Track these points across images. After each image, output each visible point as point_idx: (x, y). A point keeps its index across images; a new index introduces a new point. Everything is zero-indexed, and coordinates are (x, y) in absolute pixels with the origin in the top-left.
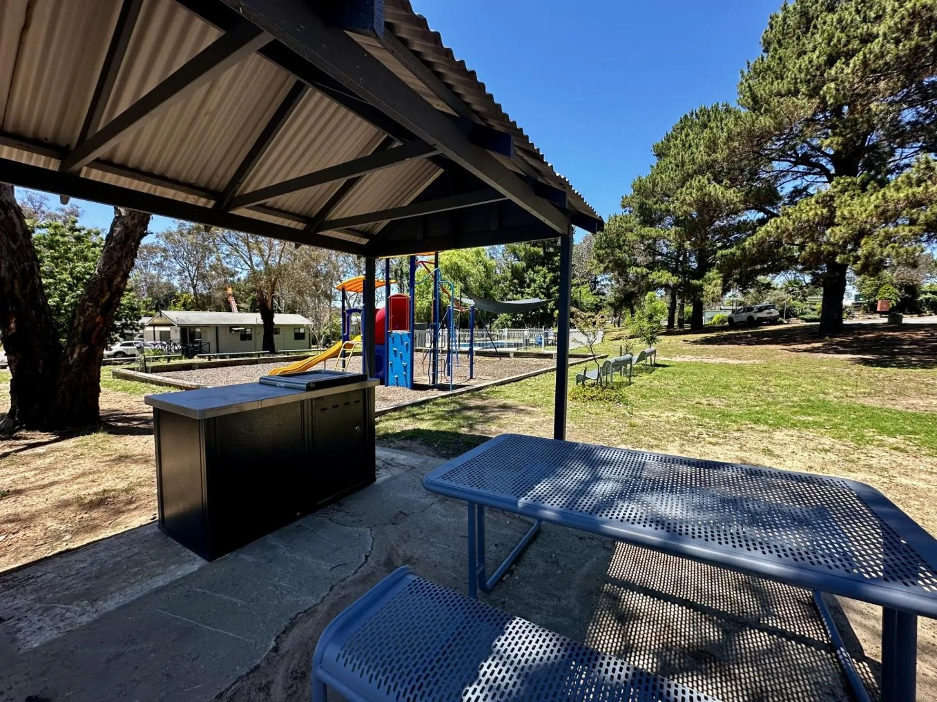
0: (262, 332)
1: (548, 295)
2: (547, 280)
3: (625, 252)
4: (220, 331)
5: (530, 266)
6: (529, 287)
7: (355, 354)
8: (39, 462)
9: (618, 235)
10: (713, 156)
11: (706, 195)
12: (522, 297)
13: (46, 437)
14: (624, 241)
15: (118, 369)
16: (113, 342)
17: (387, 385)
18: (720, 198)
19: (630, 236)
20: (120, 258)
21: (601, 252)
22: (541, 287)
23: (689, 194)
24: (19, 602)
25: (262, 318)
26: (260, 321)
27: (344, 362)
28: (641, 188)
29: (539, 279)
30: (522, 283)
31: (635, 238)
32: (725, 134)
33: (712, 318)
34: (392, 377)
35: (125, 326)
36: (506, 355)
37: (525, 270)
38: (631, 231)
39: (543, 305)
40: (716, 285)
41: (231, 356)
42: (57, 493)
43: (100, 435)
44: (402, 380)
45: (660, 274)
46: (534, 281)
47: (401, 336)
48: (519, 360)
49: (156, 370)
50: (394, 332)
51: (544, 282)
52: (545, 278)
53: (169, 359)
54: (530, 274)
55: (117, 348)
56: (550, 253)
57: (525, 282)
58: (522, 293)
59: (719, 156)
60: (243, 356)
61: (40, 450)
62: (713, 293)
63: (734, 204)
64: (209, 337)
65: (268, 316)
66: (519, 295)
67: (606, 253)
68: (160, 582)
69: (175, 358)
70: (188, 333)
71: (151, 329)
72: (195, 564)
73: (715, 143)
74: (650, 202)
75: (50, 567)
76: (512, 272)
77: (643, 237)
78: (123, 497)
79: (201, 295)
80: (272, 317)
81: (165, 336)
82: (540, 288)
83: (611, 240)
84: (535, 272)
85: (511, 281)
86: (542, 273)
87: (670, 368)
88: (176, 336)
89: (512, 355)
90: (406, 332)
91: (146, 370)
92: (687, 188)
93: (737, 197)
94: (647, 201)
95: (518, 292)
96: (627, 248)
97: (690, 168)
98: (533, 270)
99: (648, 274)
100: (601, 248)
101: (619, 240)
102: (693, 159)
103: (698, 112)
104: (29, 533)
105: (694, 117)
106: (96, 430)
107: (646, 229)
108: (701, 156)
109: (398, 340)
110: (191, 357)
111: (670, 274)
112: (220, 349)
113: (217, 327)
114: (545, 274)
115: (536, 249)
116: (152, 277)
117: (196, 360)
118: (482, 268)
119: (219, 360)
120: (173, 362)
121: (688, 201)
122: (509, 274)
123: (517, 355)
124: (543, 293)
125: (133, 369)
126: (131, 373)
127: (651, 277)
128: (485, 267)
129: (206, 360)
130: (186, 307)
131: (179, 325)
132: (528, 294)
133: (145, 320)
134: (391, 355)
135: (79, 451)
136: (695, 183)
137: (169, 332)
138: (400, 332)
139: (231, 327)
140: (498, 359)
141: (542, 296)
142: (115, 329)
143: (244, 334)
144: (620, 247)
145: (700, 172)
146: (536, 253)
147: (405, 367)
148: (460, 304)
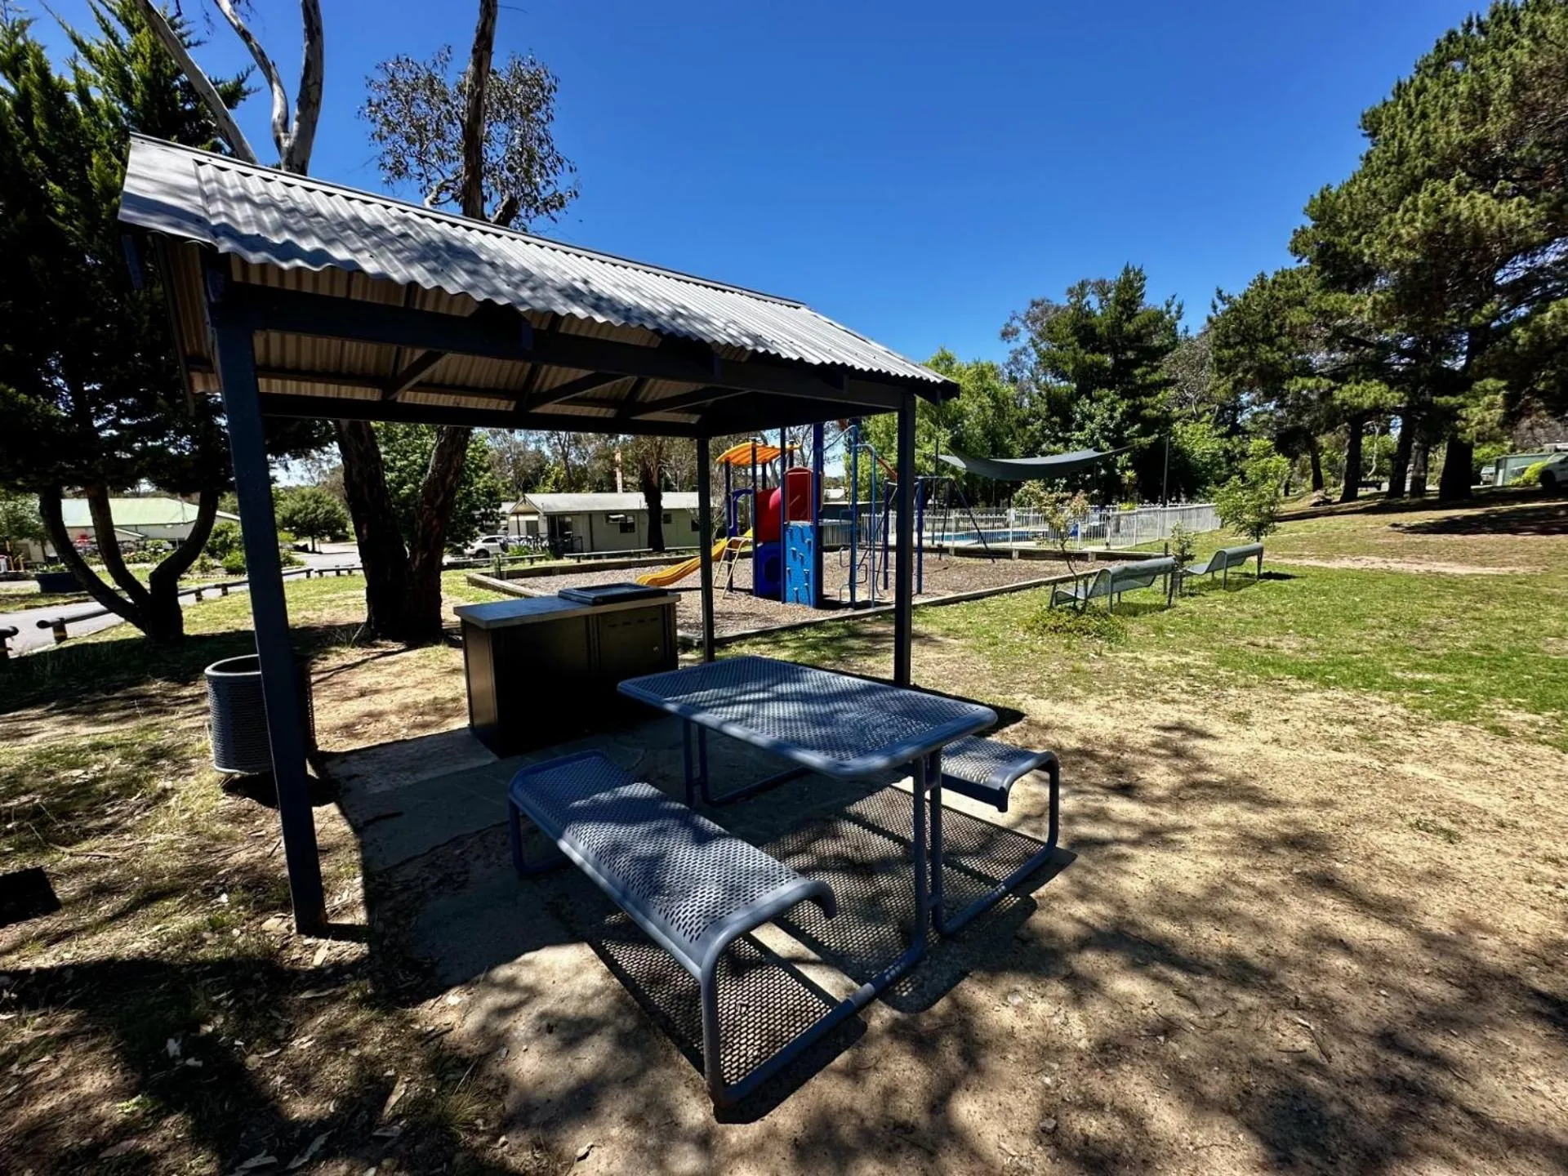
0: (646, 519)
1: (1118, 442)
2: (1117, 414)
3: (1280, 349)
4: (594, 519)
5: (1085, 390)
6: (1081, 428)
7: (743, 556)
8: (389, 669)
9: (1266, 316)
10: (1479, 131)
11: (1445, 221)
12: (1066, 447)
13: (397, 646)
14: (1281, 327)
15: (474, 573)
16: (474, 537)
17: (784, 602)
18: (1483, 224)
19: (1297, 316)
20: (450, 455)
21: (1227, 353)
22: (1104, 428)
23: (1410, 224)
24: (369, 768)
25: (647, 500)
26: (644, 506)
27: (730, 567)
28: (1324, 212)
29: (1100, 412)
30: (1067, 422)
31: (1305, 318)
32: (1507, 79)
33: (1523, 471)
34: (791, 589)
35: (485, 516)
36: (1007, 554)
37: (1074, 398)
38: (1302, 303)
39: (1108, 462)
40: (1491, 406)
41: (609, 556)
42: (400, 697)
43: (441, 647)
44: (803, 595)
45: (1360, 388)
46: (1091, 418)
47: (801, 530)
48: (1027, 563)
49: (512, 575)
50: (793, 523)
51: (1111, 418)
52: (1113, 410)
53: (532, 560)
54: (1085, 405)
55: (478, 545)
56: (1128, 361)
57: (1073, 420)
58: (1067, 442)
59: (1493, 128)
60: (621, 555)
61: (390, 658)
62: (1482, 422)
63: (1520, 231)
64: (581, 529)
65: (653, 498)
66: (1060, 446)
67: (1237, 354)
68: (461, 767)
69: (540, 559)
70: (557, 522)
71: (514, 518)
72: (490, 759)
73: (1484, 102)
74: (1345, 240)
75: (389, 749)
76: (1048, 403)
77: (1323, 313)
78: (450, 705)
79: (575, 467)
80: (660, 498)
81: (532, 528)
82: (1102, 430)
83: (1249, 327)
84: (1093, 400)
85: (1047, 419)
86: (1107, 401)
87: (1293, 581)
88: (543, 528)
89: (1015, 555)
90: (807, 523)
91: (500, 576)
92: (1407, 211)
93: (1528, 216)
94: (1336, 240)
95: (1058, 440)
96: (1285, 340)
97: (1419, 163)
98: (1089, 397)
99: (1332, 389)
100: (1228, 346)
101: (1268, 325)
102: (1427, 144)
103: (1485, 17)
104: (379, 725)
105: (1474, 30)
106: (437, 643)
107: (1332, 298)
108: (1452, 133)
109: (797, 536)
110: (559, 557)
111: (1384, 387)
112: (596, 545)
113: (590, 515)
114: (1113, 402)
115: (1097, 357)
116: (517, 445)
117: (566, 562)
118: (987, 401)
119: (592, 561)
120: (538, 564)
121: (1406, 238)
122: (1042, 408)
123: (1025, 554)
124: (1107, 439)
125: (487, 575)
126: (484, 579)
127: (1339, 396)
128: (994, 397)
129: (574, 562)
130: (559, 488)
131: (545, 514)
132: (1079, 442)
133: (507, 507)
134: (789, 557)
135: (421, 662)
136: (1423, 197)
137: (536, 522)
138: (800, 523)
139: (608, 513)
140: (989, 561)
141: (1105, 445)
142: (474, 522)
143: (624, 523)
144: (1270, 341)
145: (1442, 172)
146: (1099, 365)
147: (807, 576)
148: (942, 467)
